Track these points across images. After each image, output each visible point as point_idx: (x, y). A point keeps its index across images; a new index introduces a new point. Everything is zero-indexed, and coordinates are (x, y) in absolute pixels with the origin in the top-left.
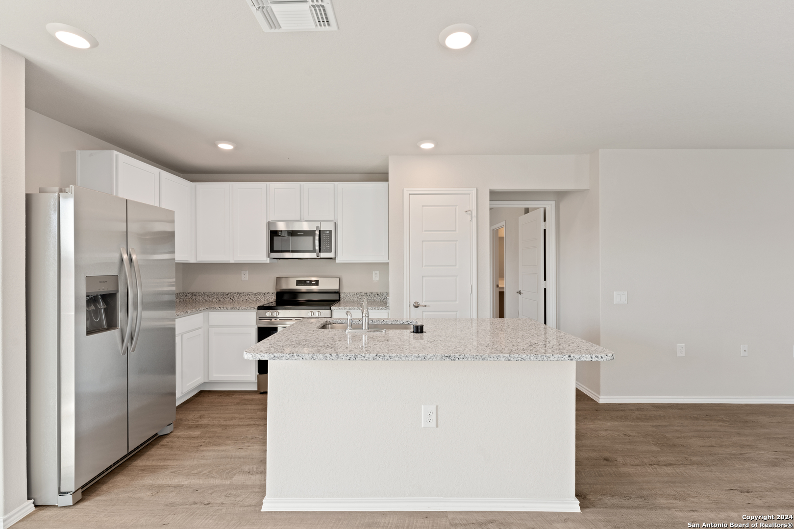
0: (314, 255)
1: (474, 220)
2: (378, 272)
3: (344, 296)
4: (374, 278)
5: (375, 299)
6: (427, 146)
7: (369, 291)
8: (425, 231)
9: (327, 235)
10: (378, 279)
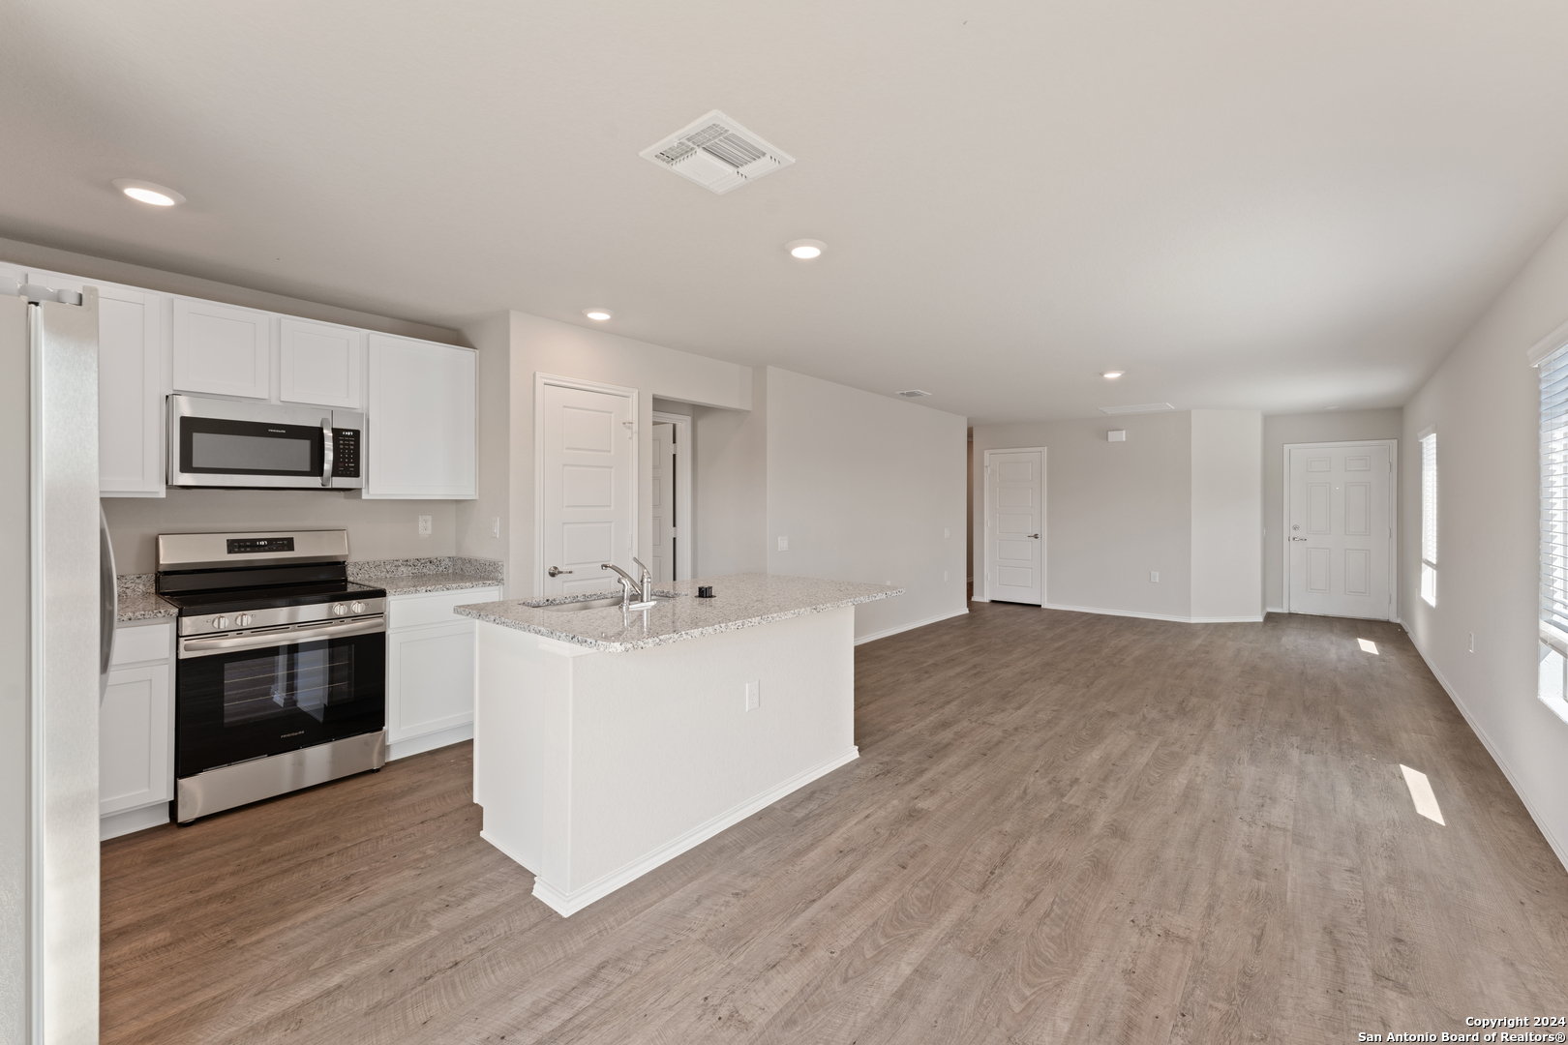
0: (315, 482)
1: (635, 437)
2: (429, 518)
3: (356, 571)
4: (421, 531)
5: (424, 570)
6: (599, 316)
7: (412, 556)
8: (567, 448)
9: (349, 441)
10: (429, 532)
